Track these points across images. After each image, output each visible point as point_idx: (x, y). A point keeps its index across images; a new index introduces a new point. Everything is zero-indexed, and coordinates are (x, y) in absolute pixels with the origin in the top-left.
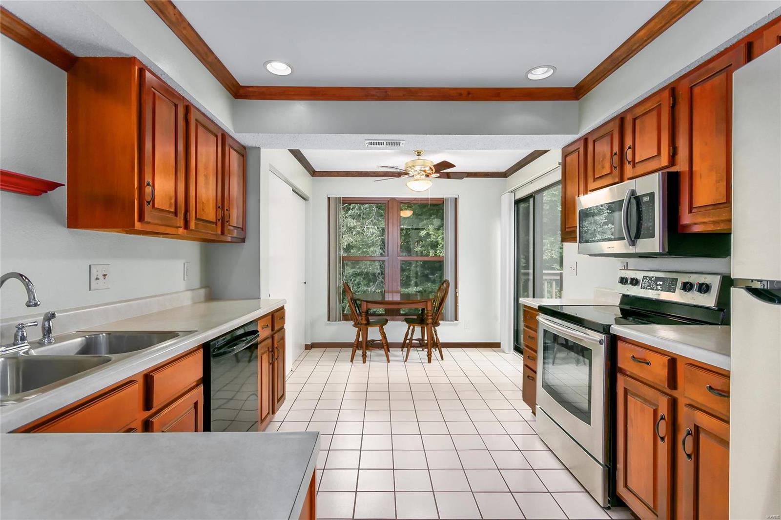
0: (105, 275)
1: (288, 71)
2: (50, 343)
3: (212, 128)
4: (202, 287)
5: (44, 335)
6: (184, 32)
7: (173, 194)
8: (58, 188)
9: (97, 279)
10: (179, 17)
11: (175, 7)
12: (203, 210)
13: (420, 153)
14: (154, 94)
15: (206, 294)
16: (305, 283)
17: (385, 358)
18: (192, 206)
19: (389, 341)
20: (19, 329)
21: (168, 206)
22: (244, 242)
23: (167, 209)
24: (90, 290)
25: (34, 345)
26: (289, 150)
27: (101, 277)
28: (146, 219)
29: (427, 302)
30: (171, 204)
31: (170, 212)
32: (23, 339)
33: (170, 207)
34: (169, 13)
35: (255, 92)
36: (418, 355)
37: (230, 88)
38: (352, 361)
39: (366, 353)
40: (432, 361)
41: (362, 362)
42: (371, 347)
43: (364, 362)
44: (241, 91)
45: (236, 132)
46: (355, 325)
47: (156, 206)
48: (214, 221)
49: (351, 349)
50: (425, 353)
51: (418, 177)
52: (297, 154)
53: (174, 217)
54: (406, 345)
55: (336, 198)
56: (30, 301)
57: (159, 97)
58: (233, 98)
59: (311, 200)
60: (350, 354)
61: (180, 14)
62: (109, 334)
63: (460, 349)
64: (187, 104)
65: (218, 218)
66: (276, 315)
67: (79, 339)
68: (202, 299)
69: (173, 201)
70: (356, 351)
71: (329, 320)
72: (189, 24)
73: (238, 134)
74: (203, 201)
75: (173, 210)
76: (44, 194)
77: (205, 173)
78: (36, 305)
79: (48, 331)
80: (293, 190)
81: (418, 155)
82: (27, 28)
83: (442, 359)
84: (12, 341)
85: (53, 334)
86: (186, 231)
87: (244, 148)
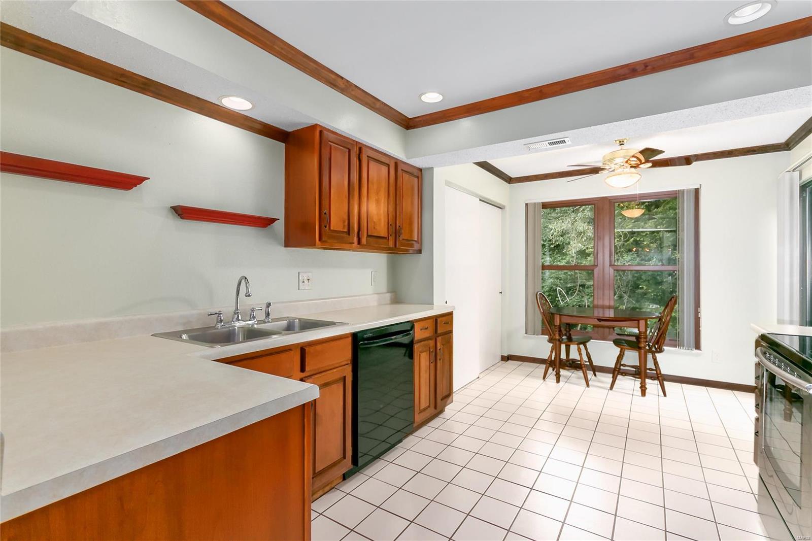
0: (308, 280)
1: (441, 98)
2: (269, 322)
3: (383, 159)
4: (388, 292)
5: (266, 317)
6: (353, 93)
7: (346, 218)
8: (276, 222)
9: (303, 282)
10: (347, 84)
11: (342, 78)
12: (374, 228)
13: (623, 141)
14: (331, 146)
15: (391, 299)
16: (501, 293)
17: (584, 382)
18: (364, 226)
19: (594, 364)
20: (252, 311)
21: (342, 228)
22: (421, 253)
23: (342, 230)
24: (299, 289)
25: (259, 322)
26: (474, 163)
27: (306, 282)
28: (323, 239)
29: (638, 321)
30: (344, 226)
31: (343, 232)
32: (254, 317)
33: (344, 228)
34: (340, 85)
35: (421, 121)
36: (628, 384)
37: (401, 123)
38: (544, 378)
39: (559, 371)
40: (646, 394)
41: (555, 381)
42: (568, 366)
43: (558, 381)
44: (411, 124)
45: (407, 159)
46: (550, 341)
47: (332, 229)
48: (386, 236)
49: (544, 366)
50: (638, 383)
51: (620, 170)
52: (485, 166)
53: (347, 236)
54: (617, 371)
55: (535, 203)
56: (247, 293)
57: (335, 147)
58: (405, 129)
59: (507, 208)
60: (543, 371)
61: (348, 81)
62: (300, 320)
63: (704, 387)
64: (360, 146)
65: (390, 233)
66: (439, 320)
67: (286, 322)
68: (388, 302)
69: (346, 223)
70: (548, 368)
71: (526, 333)
72: (356, 86)
73: (409, 160)
74: (375, 221)
75: (346, 230)
76: (269, 226)
77: (377, 198)
78: (249, 296)
79: (268, 314)
80: (480, 200)
81: (621, 145)
82: (260, 124)
83: (665, 395)
84: (249, 318)
85: (271, 317)
86: (359, 246)
87: (421, 170)
